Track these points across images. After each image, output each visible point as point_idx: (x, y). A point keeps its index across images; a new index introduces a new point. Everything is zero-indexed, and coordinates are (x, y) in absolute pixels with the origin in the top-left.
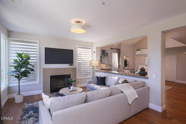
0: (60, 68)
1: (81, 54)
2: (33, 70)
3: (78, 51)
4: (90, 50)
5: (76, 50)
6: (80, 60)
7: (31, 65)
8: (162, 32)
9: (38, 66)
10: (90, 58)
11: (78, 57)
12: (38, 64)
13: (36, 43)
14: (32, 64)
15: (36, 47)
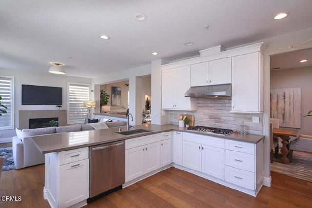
0: (43, 110)
1: (74, 93)
2: (5, 112)
3: (70, 89)
4: (88, 88)
5: (67, 88)
6: (72, 100)
7: (3, 106)
8: (136, 77)
9: (12, 108)
10: (88, 98)
11: (70, 97)
12: (12, 104)
13: (9, 79)
14: (4, 104)
15: (9, 85)
